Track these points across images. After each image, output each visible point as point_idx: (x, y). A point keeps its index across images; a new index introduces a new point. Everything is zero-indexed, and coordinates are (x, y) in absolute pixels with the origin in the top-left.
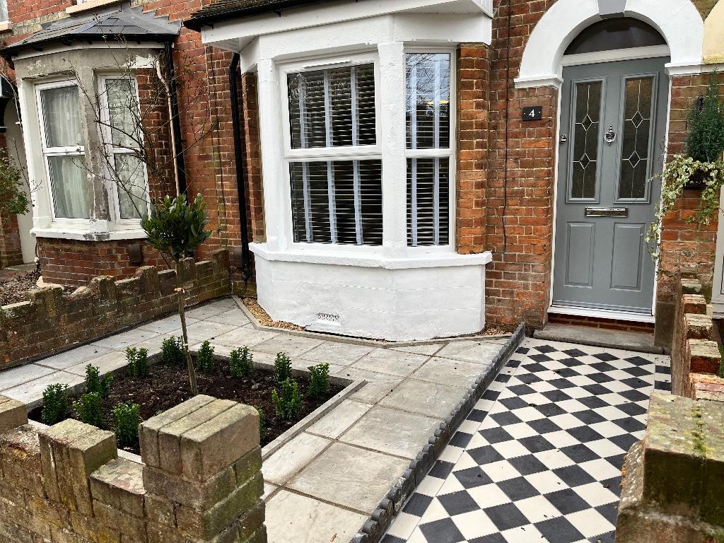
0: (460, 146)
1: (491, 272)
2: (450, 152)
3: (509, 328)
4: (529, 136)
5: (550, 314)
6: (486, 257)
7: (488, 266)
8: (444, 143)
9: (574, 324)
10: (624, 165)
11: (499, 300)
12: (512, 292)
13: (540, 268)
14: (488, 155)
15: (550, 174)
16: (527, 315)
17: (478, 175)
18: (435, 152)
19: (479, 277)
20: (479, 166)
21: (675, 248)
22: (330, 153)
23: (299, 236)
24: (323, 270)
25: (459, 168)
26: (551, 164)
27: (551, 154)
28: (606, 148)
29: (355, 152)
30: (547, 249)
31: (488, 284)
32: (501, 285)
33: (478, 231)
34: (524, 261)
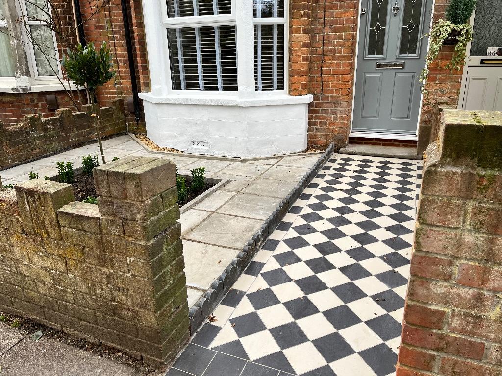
0: (292, 16)
1: (313, 109)
2: (284, 20)
3: (322, 148)
4: (341, 8)
5: (351, 138)
6: (309, 98)
7: (310, 104)
8: (281, 14)
9: (366, 144)
10: (404, 30)
11: (317, 129)
12: (326, 123)
13: (345, 104)
14: (311, 23)
15: (354, 37)
16: (335, 138)
17: (305, 38)
18: (274, 20)
19: (304, 112)
20: (305, 31)
21: (434, 88)
22: (197, 21)
23: (176, 85)
24: (195, 109)
25: (291, 33)
26: (355, 29)
27: (355, 22)
28: (393, 17)
29: (216, 20)
30: (350, 91)
31: (310, 118)
32: (318, 118)
33: (304, 79)
34: (334, 102)
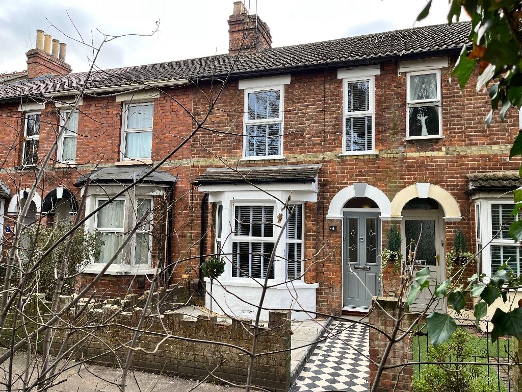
0: (306, 239)
1: (319, 292)
2: (302, 241)
3: (326, 317)
4: (333, 237)
5: (343, 311)
6: (316, 285)
7: (317, 289)
8: (299, 237)
9: (353, 315)
10: (368, 249)
11: (322, 305)
12: (327, 301)
13: (338, 290)
14: (316, 244)
15: (341, 252)
16: (334, 311)
17: (312, 251)
18: (296, 241)
19: (314, 292)
20: (314, 248)
22: (250, 239)
23: (234, 275)
25: (306, 248)
26: (341, 248)
27: (341, 244)
28: (361, 243)
29: (263, 239)
30: (340, 283)
31: (317, 297)
32: (322, 297)
33: (314, 274)
34: (331, 288)
